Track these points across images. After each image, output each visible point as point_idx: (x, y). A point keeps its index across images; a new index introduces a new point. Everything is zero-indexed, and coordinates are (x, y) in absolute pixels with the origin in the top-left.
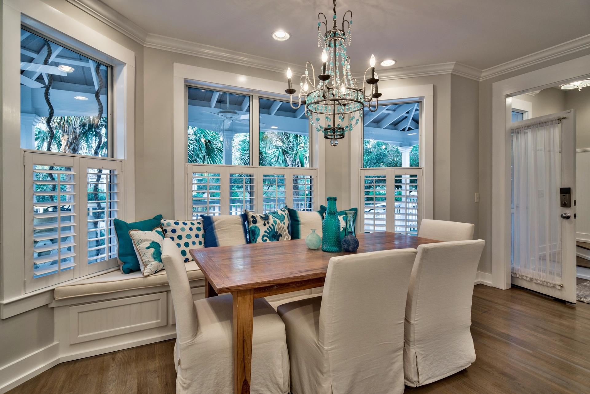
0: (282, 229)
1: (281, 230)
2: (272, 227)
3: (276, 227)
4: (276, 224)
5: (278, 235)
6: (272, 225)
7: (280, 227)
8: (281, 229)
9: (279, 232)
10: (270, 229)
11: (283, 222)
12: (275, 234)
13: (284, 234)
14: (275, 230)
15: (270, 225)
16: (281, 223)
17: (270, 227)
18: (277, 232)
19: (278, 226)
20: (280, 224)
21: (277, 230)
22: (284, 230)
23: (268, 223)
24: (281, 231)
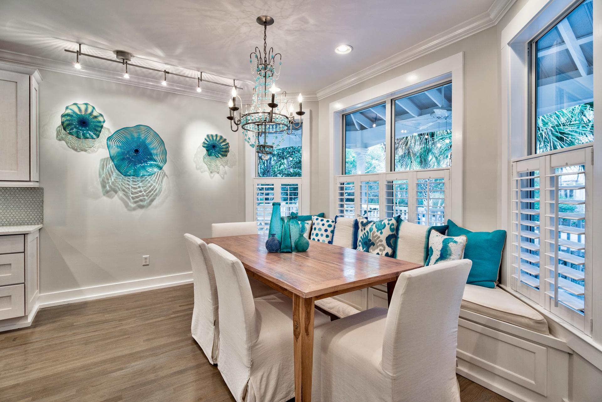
0: (377, 239)
1: (375, 239)
2: (366, 234)
3: (371, 235)
4: (370, 232)
5: (370, 243)
6: (367, 232)
7: (374, 235)
8: (375, 237)
9: (373, 241)
10: (364, 235)
11: (380, 232)
12: (367, 242)
13: (378, 244)
14: (369, 238)
15: (365, 231)
16: (377, 231)
17: (365, 233)
18: (370, 240)
19: (373, 234)
20: (375, 232)
21: (371, 239)
22: (379, 239)
23: (364, 229)
24: (376, 241)
